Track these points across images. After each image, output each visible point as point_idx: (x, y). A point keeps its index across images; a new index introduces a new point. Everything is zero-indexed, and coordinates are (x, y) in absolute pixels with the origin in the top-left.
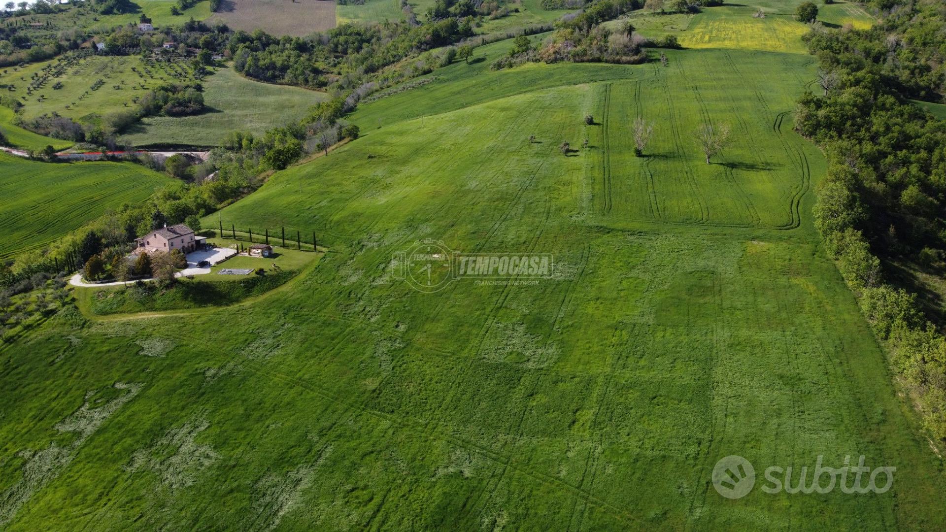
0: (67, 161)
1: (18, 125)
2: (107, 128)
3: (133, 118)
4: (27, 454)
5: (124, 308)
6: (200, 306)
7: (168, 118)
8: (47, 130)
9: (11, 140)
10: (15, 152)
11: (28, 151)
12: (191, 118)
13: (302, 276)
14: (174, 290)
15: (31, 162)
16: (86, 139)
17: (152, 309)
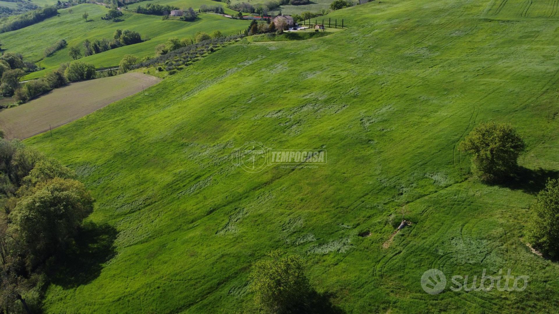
0: (247, 19)
1: (228, 7)
2: (264, 7)
3: (276, 5)
4: (228, 69)
5: (264, 40)
6: (291, 40)
7: (292, 6)
8: (239, 9)
9: (225, 12)
10: (226, 16)
11: (231, 16)
12: (303, 6)
13: (334, 34)
14: (282, 35)
15: (232, 19)
16: (255, 11)
17: (273, 41)
